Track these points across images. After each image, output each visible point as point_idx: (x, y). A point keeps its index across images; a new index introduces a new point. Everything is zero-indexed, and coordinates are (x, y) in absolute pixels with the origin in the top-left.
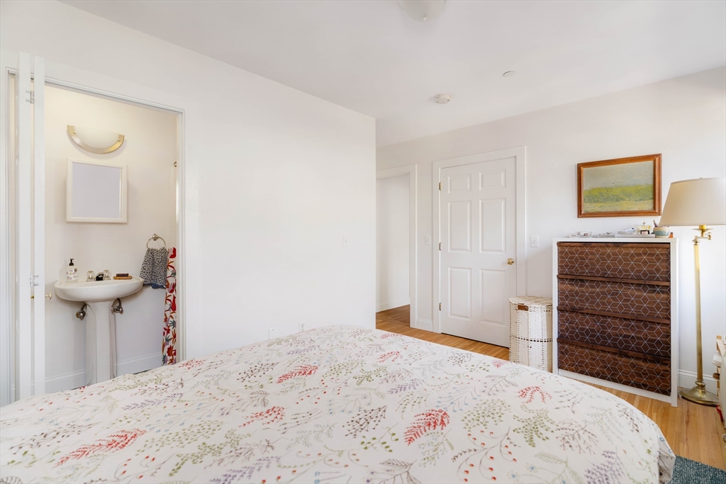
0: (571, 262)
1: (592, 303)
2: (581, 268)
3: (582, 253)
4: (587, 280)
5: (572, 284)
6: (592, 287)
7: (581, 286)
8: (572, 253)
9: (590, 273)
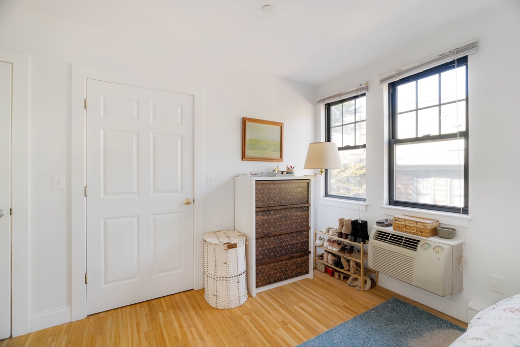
0: (263, 197)
1: (275, 226)
2: (269, 201)
3: (269, 189)
4: (272, 210)
5: (263, 215)
6: (275, 214)
7: (269, 215)
8: (263, 189)
9: (273, 203)
